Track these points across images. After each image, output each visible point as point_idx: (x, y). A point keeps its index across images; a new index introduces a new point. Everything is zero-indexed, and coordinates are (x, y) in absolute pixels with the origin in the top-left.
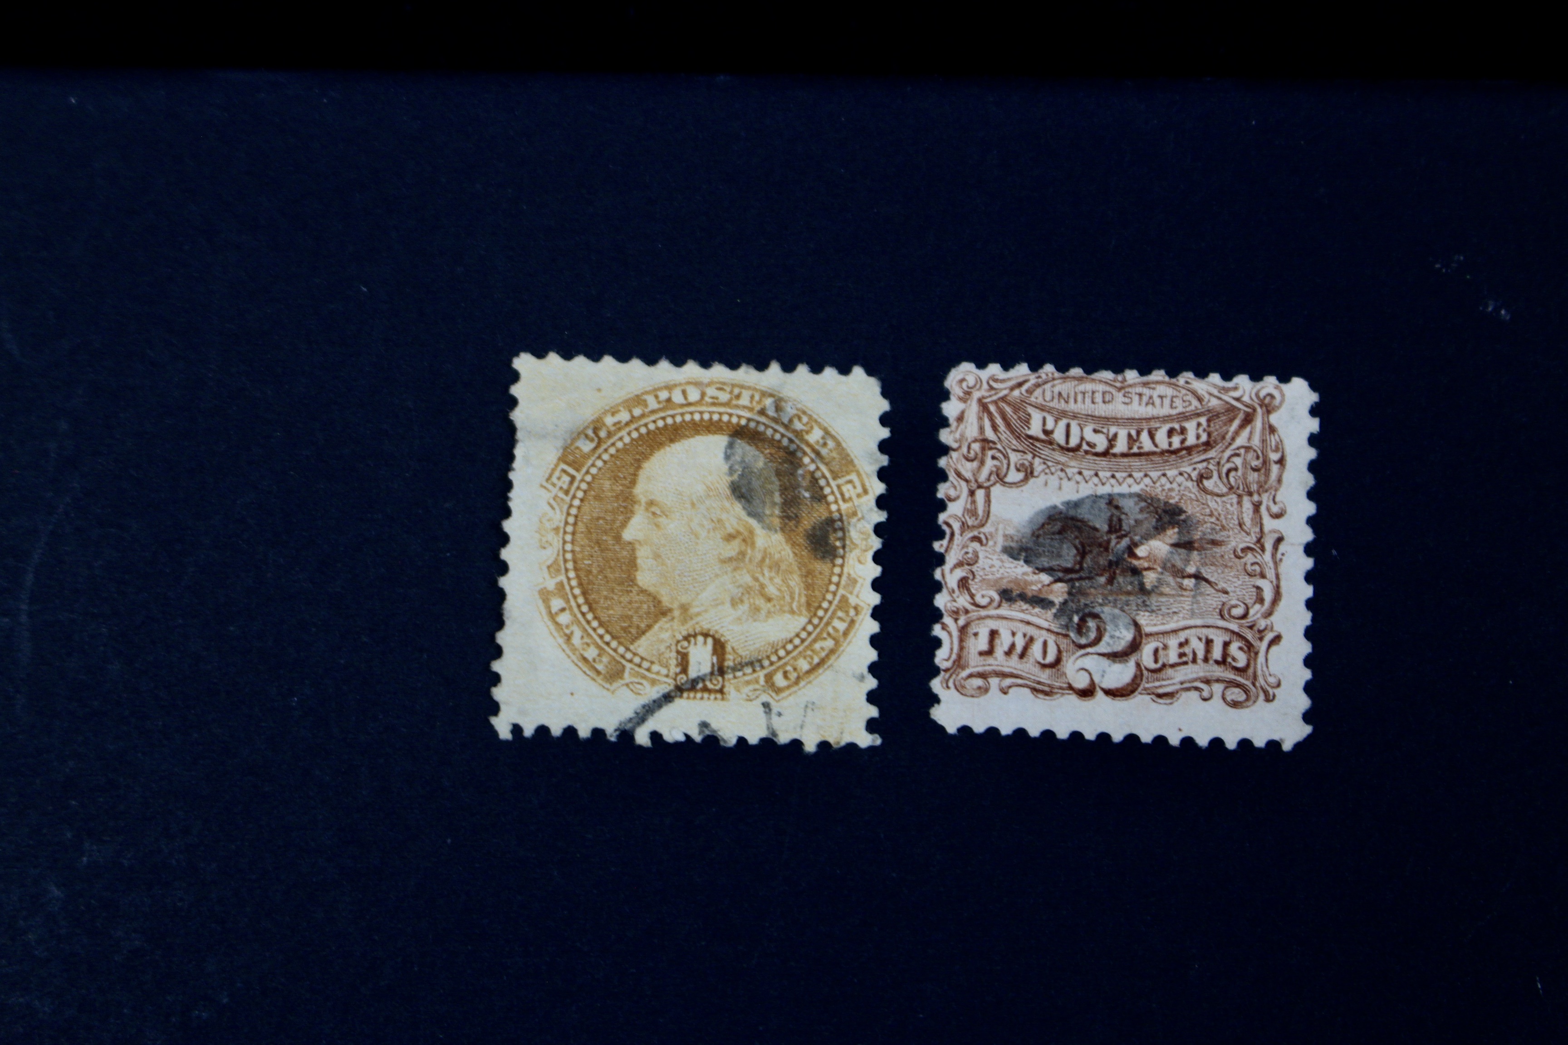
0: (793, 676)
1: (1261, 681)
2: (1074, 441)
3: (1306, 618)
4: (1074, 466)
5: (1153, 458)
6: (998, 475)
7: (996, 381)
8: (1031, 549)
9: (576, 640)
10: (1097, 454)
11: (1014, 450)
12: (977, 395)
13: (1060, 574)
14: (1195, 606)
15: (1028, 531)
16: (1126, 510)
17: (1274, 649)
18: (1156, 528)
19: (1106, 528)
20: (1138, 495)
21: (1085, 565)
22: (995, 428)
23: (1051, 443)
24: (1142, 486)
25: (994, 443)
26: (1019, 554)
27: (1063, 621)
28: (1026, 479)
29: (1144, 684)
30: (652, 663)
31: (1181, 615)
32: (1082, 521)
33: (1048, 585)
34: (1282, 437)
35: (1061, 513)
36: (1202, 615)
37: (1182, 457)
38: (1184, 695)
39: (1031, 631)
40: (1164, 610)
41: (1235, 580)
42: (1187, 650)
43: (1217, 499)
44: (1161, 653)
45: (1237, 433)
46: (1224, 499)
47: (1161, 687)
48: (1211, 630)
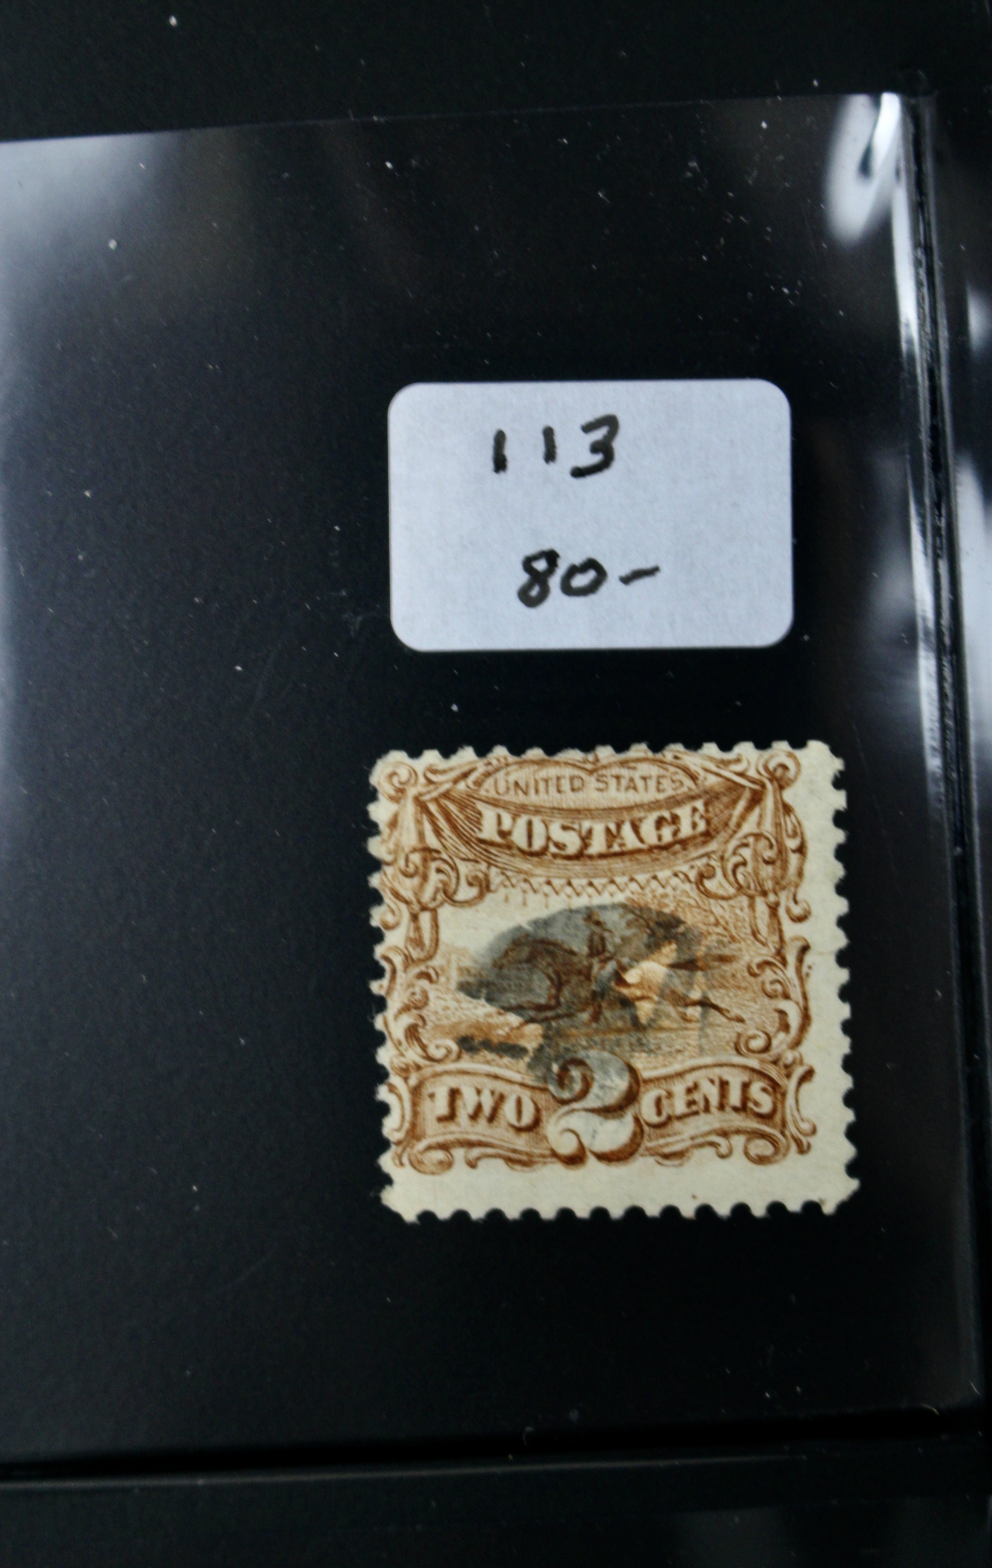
1: (791, 1128)
2: (538, 844)
3: (843, 1045)
4: (540, 874)
5: (638, 856)
6: (445, 892)
7: (435, 772)
8: (493, 984)
10: (569, 858)
11: (464, 859)
12: (412, 791)
13: (532, 1013)
14: (704, 1041)
15: (488, 961)
16: (609, 925)
17: (805, 1087)
18: (649, 946)
19: (585, 950)
20: (624, 906)
21: (562, 1000)
22: (438, 832)
23: (509, 846)
24: (628, 893)
25: (438, 852)
26: (479, 991)
27: (540, 1071)
28: (481, 896)
29: (646, 1143)
31: (687, 1053)
32: (555, 944)
33: (518, 1028)
34: (801, 817)
35: (527, 935)
36: (713, 1052)
37: (675, 854)
38: (697, 1154)
39: (500, 1087)
40: (665, 1048)
41: (752, 1004)
42: (697, 1096)
43: (724, 903)
44: (665, 1102)
45: (743, 818)
46: (732, 902)
47: (667, 1145)
48: (726, 1069)
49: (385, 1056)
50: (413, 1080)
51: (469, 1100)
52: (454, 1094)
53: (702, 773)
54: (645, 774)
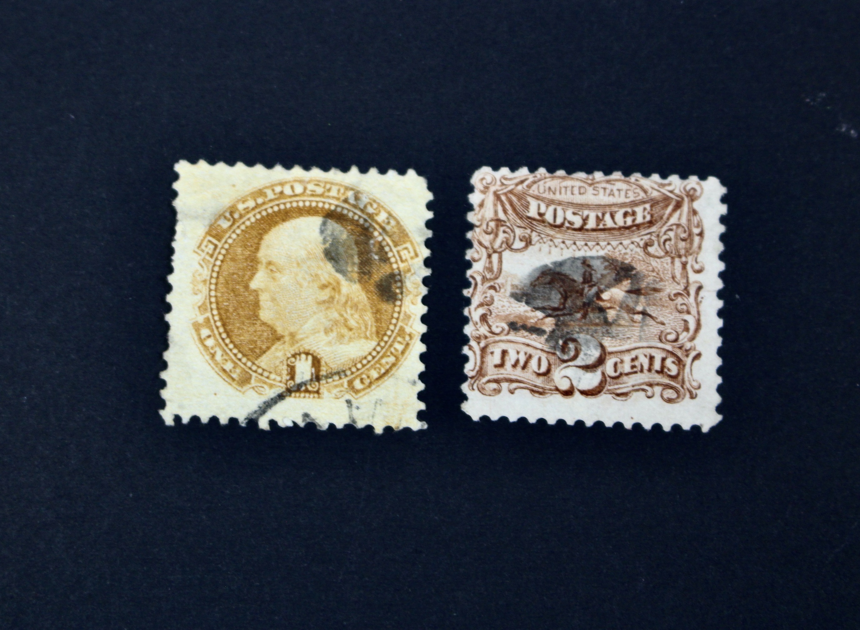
0: (367, 381)
1: (687, 385)
3: (718, 342)
4: (559, 237)
5: (613, 232)
6: (507, 244)
7: (506, 179)
8: (530, 294)
9: (219, 357)
10: (575, 230)
11: (518, 227)
12: (493, 189)
13: (550, 312)
14: (642, 333)
15: (528, 282)
16: (595, 268)
17: (696, 362)
18: (616, 280)
19: (581, 280)
20: (603, 258)
21: (567, 306)
22: (505, 211)
23: (543, 222)
24: (606, 251)
25: (505, 222)
26: (522, 298)
27: (552, 343)
28: (526, 247)
29: (607, 387)
30: (270, 373)
31: (632, 339)
32: (565, 275)
33: (542, 319)
34: (702, 218)
35: (550, 270)
37: (633, 232)
38: (635, 394)
39: (530, 351)
40: (621, 336)
41: (670, 315)
42: (637, 363)
43: (658, 260)
44: (619, 365)
45: (671, 215)
46: (662, 260)
47: (619, 388)
48: (653, 350)
49: (468, 330)
50: (482, 344)
51: (512, 357)
52: (504, 353)
53: (650, 190)
54: (620, 188)
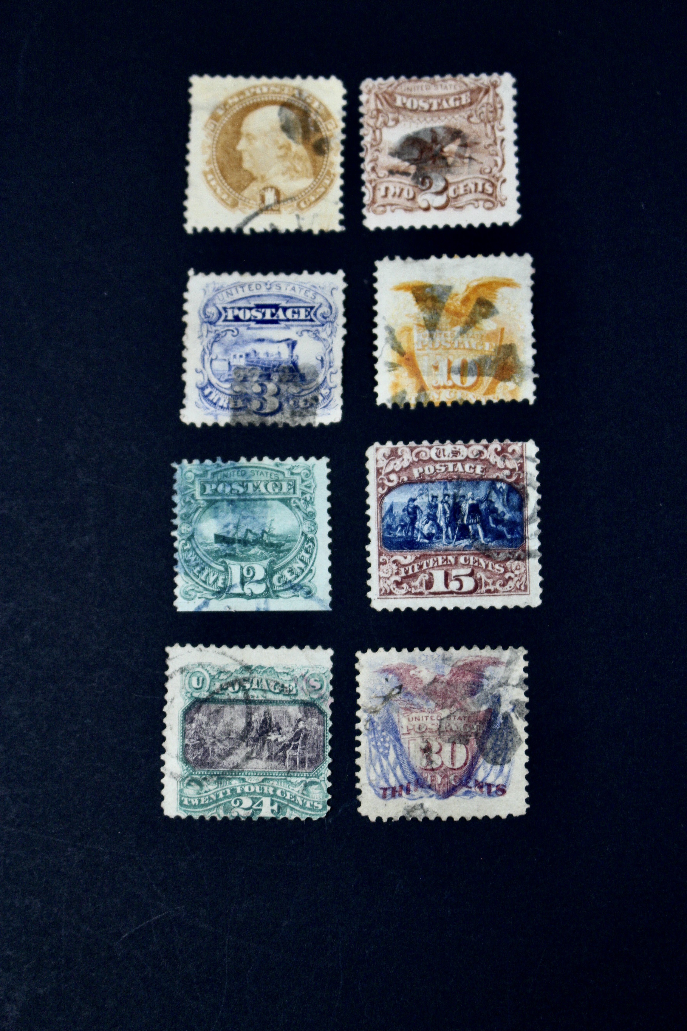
0: (308, 203)
1: (499, 198)
2: (415, 107)
3: (516, 171)
4: (415, 117)
8: (400, 152)
9: (219, 191)
10: (425, 111)
12: (373, 91)
13: (413, 162)
14: (470, 170)
16: (439, 133)
17: (504, 185)
18: (452, 139)
19: (430, 141)
21: (423, 157)
22: (382, 104)
26: (395, 155)
27: (415, 180)
29: (451, 204)
30: (250, 199)
31: (464, 174)
34: (502, 98)
35: (412, 137)
36: (473, 174)
37: (461, 109)
38: (468, 207)
39: (402, 186)
40: (457, 172)
41: (486, 158)
42: (468, 188)
43: (477, 125)
44: (457, 191)
45: (483, 98)
46: (479, 125)
47: (458, 204)
48: (477, 179)
49: (364, 177)
50: (373, 184)
51: (391, 191)
52: (387, 189)
53: (469, 84)
54: (451, 84)
